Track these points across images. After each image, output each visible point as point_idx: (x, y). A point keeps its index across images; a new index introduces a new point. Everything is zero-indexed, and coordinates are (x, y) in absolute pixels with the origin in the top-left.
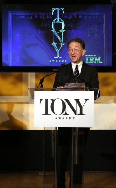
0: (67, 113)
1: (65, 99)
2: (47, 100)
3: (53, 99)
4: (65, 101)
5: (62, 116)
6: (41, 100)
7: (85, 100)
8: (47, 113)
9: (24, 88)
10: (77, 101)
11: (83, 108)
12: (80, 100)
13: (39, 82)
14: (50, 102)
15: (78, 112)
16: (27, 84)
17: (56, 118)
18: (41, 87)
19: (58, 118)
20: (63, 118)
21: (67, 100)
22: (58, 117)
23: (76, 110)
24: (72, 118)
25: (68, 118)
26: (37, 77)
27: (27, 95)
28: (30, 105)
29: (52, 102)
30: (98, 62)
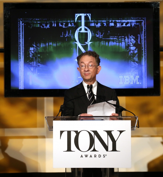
0: (96, 149)
1: (93, 131)
2: (69, 133)
3: (77, 131)
4: (93, 134)
5: (89, 153)
6: (62, 132)
7: (119, 133)
8: (69, 149)
9: (39, 117)
10: (109, 133)
11: (116, 142)
12: (112, 132)
13: (59, 108)
14: (73, 135)
15: (110, 148)
16: (43, 112)
17: (82, 156)
18: (61, 116)
19: (84, 156)
20: (91, 156)
21: (96, 132)
22: (84, 154)
23: (107, 145)
24: (102, 156)
25: (97, 156)
26: (55, 103)
27: (43, 126)
28: (47, 139)
29: (76, 134)
30: (136, 82)
